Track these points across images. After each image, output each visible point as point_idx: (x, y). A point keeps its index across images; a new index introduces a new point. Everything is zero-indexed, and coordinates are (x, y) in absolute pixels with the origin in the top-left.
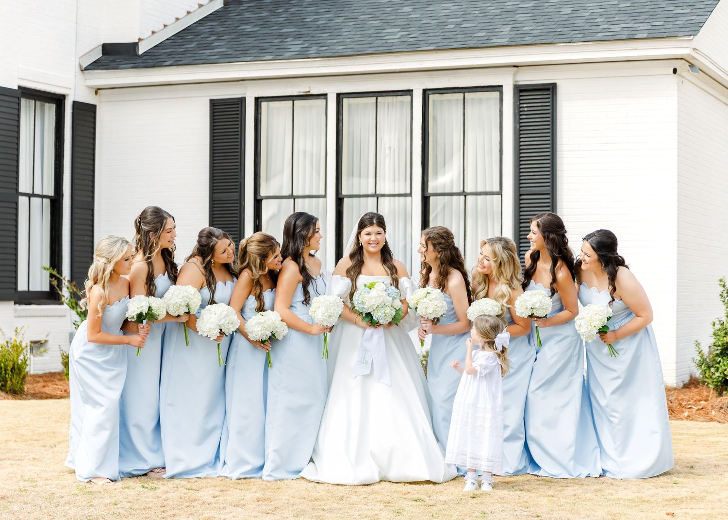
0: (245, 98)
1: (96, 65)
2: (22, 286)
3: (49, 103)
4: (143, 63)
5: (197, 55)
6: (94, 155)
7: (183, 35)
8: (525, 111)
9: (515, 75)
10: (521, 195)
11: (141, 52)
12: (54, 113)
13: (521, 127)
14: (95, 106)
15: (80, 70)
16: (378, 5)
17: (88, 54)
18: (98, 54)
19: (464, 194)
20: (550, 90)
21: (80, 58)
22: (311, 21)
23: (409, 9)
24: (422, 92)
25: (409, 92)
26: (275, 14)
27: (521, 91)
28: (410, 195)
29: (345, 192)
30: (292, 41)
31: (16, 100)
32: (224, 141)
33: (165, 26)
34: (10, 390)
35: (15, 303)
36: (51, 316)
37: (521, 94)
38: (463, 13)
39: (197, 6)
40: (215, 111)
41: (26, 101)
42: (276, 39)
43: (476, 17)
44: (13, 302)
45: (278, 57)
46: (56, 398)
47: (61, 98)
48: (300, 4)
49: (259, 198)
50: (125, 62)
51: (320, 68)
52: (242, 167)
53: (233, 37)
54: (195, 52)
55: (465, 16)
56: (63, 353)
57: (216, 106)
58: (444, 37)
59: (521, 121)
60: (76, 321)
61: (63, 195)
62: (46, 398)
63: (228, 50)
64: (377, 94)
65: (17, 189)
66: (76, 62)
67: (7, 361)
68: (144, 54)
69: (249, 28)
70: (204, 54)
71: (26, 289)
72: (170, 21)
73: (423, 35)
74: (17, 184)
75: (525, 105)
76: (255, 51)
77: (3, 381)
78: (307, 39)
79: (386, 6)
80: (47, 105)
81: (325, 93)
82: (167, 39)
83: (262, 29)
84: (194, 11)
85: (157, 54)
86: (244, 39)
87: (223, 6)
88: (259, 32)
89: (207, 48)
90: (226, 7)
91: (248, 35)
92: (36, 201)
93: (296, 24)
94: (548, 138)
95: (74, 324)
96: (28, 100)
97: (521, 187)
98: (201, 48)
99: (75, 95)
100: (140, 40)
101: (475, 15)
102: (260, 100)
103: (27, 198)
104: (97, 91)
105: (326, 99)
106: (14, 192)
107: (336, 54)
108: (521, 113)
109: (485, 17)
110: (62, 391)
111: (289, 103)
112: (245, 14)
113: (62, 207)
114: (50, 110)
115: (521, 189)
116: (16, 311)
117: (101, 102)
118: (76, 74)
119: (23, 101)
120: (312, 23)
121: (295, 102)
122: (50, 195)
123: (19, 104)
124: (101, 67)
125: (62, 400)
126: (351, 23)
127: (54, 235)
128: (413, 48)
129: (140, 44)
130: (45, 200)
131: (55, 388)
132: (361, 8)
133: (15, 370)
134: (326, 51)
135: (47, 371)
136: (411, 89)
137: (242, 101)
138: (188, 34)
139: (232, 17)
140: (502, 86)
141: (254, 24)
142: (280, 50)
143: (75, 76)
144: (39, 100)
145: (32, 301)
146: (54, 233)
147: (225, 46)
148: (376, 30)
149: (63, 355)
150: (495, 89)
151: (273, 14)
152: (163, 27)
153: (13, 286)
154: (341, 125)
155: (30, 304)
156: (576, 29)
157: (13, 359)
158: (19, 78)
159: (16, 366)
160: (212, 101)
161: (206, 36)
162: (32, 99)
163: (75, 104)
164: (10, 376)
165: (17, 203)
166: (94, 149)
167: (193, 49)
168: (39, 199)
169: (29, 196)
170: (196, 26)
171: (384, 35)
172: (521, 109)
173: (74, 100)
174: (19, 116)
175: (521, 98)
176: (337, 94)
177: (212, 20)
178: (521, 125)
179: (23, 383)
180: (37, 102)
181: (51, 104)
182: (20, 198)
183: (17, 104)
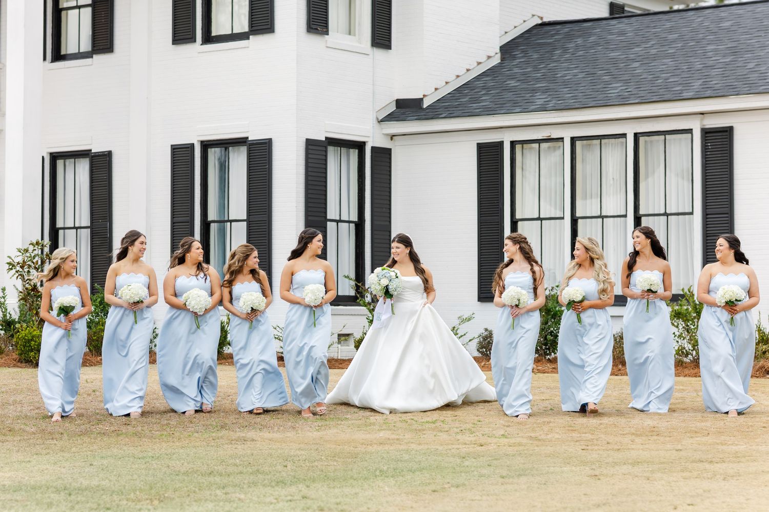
0: (503, 141)
1: (390, 118)
3: (352, 149)
4: (425, 115)
5: (466, 108)
6: (390, 188)
7: (461, 89)
8: (709, 149)
9: (702, 120)
10: (707, 215)
11: (426, 104)
12: (357, 157)
13: (706, 161)
14: (390, 150)
15: (377, 122)
16: (616, 61)
17: (383, 109)
18: (393, 108)
19: (666, 214)
20: (728, 132)
21: (377, 112)
22: (561, 77)
23: (636, 64)
24: (633, 135)
25: (624, 135)
26: (537, 69)
27: (706, 133)
28: (625, 216)
29: (578, 214)
30: (540, 95)
31: (324, 149)
32: (489, 175)
33: (447, 83)
36: (355, 315)
37: (707, 135)
38: (675, 68)
39: (476, 64)
40: (481, 152)
41: (333, 148)
42: (529, 93)
43: (683, 72)
45: (525, 111)
47: (362, 144)
48: (558, 60)
49: (514, 220)
50: (411, 115)
51: (556, 118)
52: (502, 196)
53: (497, 91)
54: (465, 105)
55: (675, 71)
57: (481, 148)
58: (650, 91)
59: (707, 156)
61: (365, 221)
63: (490, 103)
64: (600, 137)
65: (326, 217)
66: (373, 115)
68: (429, 107)
69: (513, 83)
70: (472, 108)
72: (451, 78)
73: (637, 89)
74: (326, 213)
75: (709, 144)
76: (509, 105)
78: (551, 93)
79: (622, 62)
80: (351, 150)
81: (562, 137)
82: (448, 94)
83: (523, 84)
84: (473, 69)
85: (437, 107)
86: (505, 93)
87: (500, 61)
88: (518, 87)
89: (476, 102)
90: (502, 62)
91: (509, 90)
92: (343, 226)
93: (548, 79)
94: (727, 170)
95: (367, 318)
96: (335, 148)
97: (707, 209)
98: (472, 102)
99: (373, 142)
100: (424, 96)
101: (682, 70)
102: (514, 143)
103: (336, 223)
104: (392, 137)
105: (563, 141)
106: (323, 219)
107: (567, 107)
108: (707, 150)
109: (689, 73)
111: (536, 145)
112: (515, 69)
113: (365, 230)
114: (354, 154)
115: (707, 210)
117: (396, 146)
119: (331, 149)
120: (562, 78)
121: (541, 144)
122: (354, 220)
123: (326, 151)
124: (393, 119)
126: (589, 79)
127: (358, 251)
128: (623, 102)
129: (424, 99)
130: (350, 224)
132: (602, 63)
134: (561, 105)
136: (625, 133)
137: (501, 144)
138: (466, 89)
139: (504, 72)
140: (692, 129)
141: (517, 79)
142: (528, 104)
143: (373, 126)
144: (344, 147)
145: (340, 303)
147: (488, 100)
148: (605, 84)
150: (687, 131)
151: (535, 69)
152: (444, 84)
154: (575, 162)
156: (748, 82)
158: (326, 131)
160: (478, 144)
161: (478, 90)
162: (338, 146)
163: (374, 149)
165: (325, 228)
166: (390, 183)
167: (465, 103)
168: (348, 224)
169: (338, 222)
170: (475, 81)
171: (608, 89)
172: (707, 147)
173: (372, 145)
174: (326, 160)
175: (707, 138)
176: (571, 138)
177: (488, 75)
178: (707, 159)
180: (342, 148)
181: (354, 150)
182: (328, 223)
183: (324, 152)
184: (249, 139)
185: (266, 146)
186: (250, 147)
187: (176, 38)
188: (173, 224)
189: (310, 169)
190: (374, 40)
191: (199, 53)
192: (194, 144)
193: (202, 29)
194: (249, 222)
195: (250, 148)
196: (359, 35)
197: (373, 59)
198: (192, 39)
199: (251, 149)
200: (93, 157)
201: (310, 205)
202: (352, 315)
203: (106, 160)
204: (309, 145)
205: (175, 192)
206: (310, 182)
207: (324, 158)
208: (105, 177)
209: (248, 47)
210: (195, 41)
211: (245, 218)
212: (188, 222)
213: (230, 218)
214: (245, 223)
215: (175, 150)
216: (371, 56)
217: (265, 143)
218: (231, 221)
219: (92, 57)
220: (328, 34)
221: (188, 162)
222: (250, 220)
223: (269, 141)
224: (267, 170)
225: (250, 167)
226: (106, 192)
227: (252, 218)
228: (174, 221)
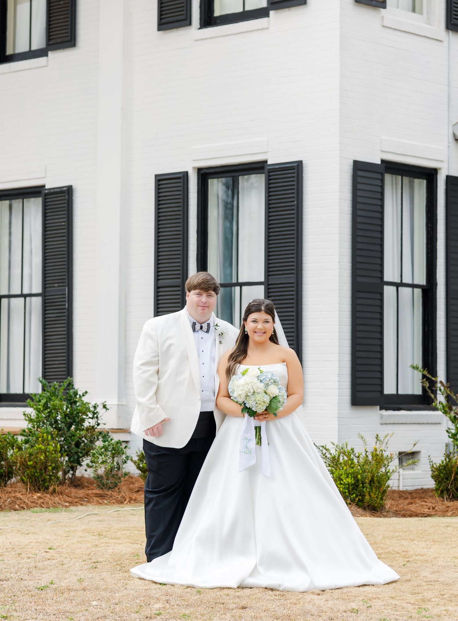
2: (389, 389)
3: (418, 178)
12: (425, 190)
15: (454, 139)
21: (453, 126)
31: (379, 176)
34: (369, 506)
35: (381, 409)
36: (423, 424)
41: (392, 177)
44: (378, 407)
46: (421, 517)
47: (433, 172)
56: (433, 465)
60: (449, 429)
61: (436, 284)
62: (410, 516)
65: (382, 278)
66: (448, 130)
67: (365, 472)
71: (394, 392)
74: (382, 272)
77: (360, 495)
80: (416, 181)
92: (405, 292)
95: (447, 431)
96: (394, 176)
99: (448, 169)
103: (395, 288)
106: (378, 281)
110: (429, 509)
113: (436, 299)
114: (421, 186)
116: (382, 416)
118: (450, 145)
119: (388, 178)
122: (422, 284)
123: (382, 181)
125: (429, 519)
127: (426, 330)
130: (416, 290)
131: (423, 505)
133: (374, 483)
135: (419, 487)
143: (449, 146)
144: (406, 176)
145: (401, 406)
146: (426, 327)
149: (433, 466)
153: (379, 388)
155: (399, 409)
157: (372, 470)
158: (382, 151)
159: (375, 479)
162: (399, 175)
163: (449, 180)
164: (368, 490)
165: (382, 294)
168: (411, 289)
169: (398, 285)
173: (447, 174)
174: (382, 193)
179: (384, 498)
180: (404, 178)
181: (421, 180)
182: (386, 288)
183: (380, 181)
184: (269, 163)
185: (294, 173)
186: (271, 174)
187: (163, 21)
188: (158, 288)
189: (359, 206)
190: (451, 21)
191: (196, 40)
192: (187, 172)
193: (201, 7)
194: (269, 285)
195: (269, 176)
196: (428, 13)
197: (449, 48)
198: (186, 21)
199: (271, 178)
200: (46, 195)
201: (359, 259)
202: (419, 424)
203: (64, 200)
204: (359, 170)
205: (160, 242)
206: (359, 226)
207: (379, 189)
208: (63, 224)
209: (267, 28)
210: (190, 24)
211: (262, 279)
212: (179, 286)
213: (240, 281)
214: (262, 288)
215: (161, 182)
216: (445, 44)
217: (292, 168)
218: (241, 285)
219: (47, 55)
220: (385, 7)
221: (180, 198)
222: (270, 283)
223: (298, 166)
224: (295, 207)
225: (269, 204)
226: (65, 244)
227: (273, 280)
228: (159, 285)
